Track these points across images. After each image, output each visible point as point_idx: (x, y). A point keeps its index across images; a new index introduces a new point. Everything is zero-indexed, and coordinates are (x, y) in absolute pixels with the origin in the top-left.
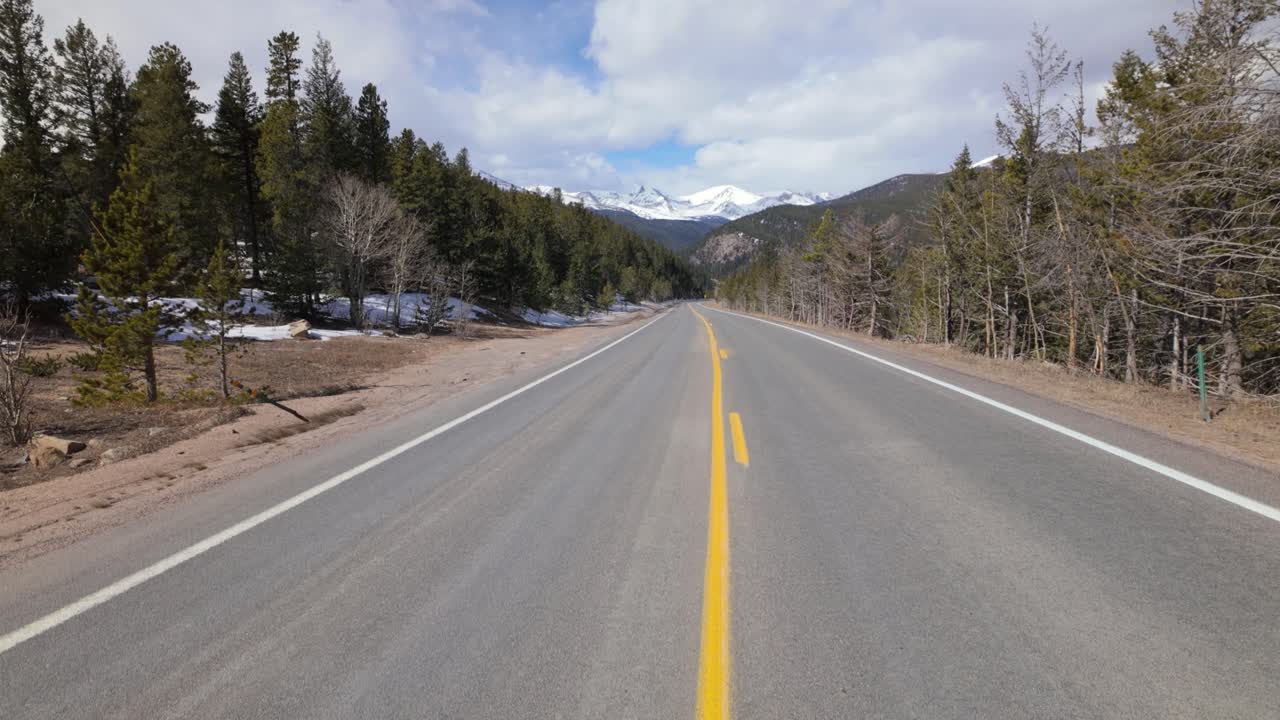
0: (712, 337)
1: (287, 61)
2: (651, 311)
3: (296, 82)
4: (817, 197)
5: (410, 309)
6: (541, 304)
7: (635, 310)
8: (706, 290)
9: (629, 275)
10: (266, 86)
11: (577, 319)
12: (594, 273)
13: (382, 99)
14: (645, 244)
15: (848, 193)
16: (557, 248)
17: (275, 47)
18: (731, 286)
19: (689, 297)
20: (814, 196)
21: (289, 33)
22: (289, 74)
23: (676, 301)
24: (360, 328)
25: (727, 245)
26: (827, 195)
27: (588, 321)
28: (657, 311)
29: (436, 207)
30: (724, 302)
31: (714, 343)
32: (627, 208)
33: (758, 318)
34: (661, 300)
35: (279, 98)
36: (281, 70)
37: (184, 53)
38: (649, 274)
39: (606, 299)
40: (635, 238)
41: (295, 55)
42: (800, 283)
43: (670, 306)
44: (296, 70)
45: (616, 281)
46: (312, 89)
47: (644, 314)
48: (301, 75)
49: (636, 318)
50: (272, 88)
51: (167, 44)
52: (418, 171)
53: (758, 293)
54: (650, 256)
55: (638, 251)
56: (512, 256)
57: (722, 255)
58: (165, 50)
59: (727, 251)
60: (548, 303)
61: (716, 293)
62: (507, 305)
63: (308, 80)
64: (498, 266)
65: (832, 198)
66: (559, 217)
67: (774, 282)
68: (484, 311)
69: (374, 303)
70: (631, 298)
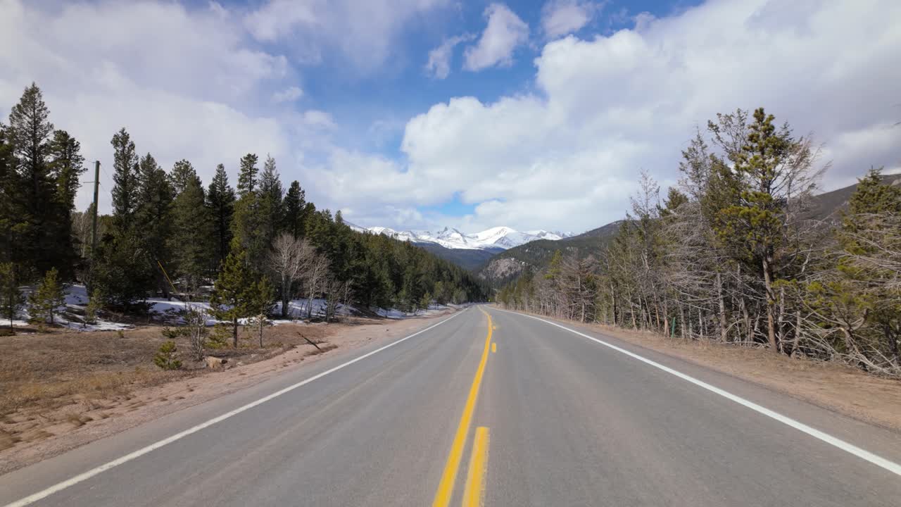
0: (490, 321)
1: (251, 169)
2: (454, 310)
3: (254, 181)
4: (563, 235)
5: (317, 307)
6: (386, 305)
7: (444, 309)
8: (490, 297)
9: (439, 287)
10: (238, 183)
11: (408, 314)
12: (418, 286)
13: (302, 189)
14: (449, 266)
15: (584, 232)
16: (395, 271)
17: (244, 162)
18: (506, 294)
19: (478, 301)
20: (561, 234)
21: (252, 154)
22: (251, 176)
23: (469, 303)
24: (291, 319)
25: (504, 266)
26: (570, 233)
27: (415, 315)
28: (458, 310)
29: (328, 249)
30: (502, 304)
31: (490, 324)
32: (436, 241)
33: (520, 313)
34: (459, 303)
35: (245, 189)
36: (246, 174)
37: (193, 165)
38: (452, 286)
39: (426, 301)
40: (442, 262)
41: (255, 166)
42: (543, 292)
43: (465, 307)
44: (256, 174)
45: (432, 290)
46: (263, 184)
47: (451, 312)
48: (258, 177)
49: (444, 314)
50: (241, 184)
51: (184, 160)
52: (319, 228)
53: (522, 298)
54: (452, 274)
55: (444, 270)
56: (371, 276)
57: (501, 273)
58: (182, 164)
59: (504, 270)
60: (391, 304)
61: (496, 298)
62: (368, 306)
63: (260, 179)
64: (363, 282)
65: (573, 235)
66: (397, 251)
67: (532, 291)
68: (355, 309)
69: (295, 305)
70: (441, 301)
